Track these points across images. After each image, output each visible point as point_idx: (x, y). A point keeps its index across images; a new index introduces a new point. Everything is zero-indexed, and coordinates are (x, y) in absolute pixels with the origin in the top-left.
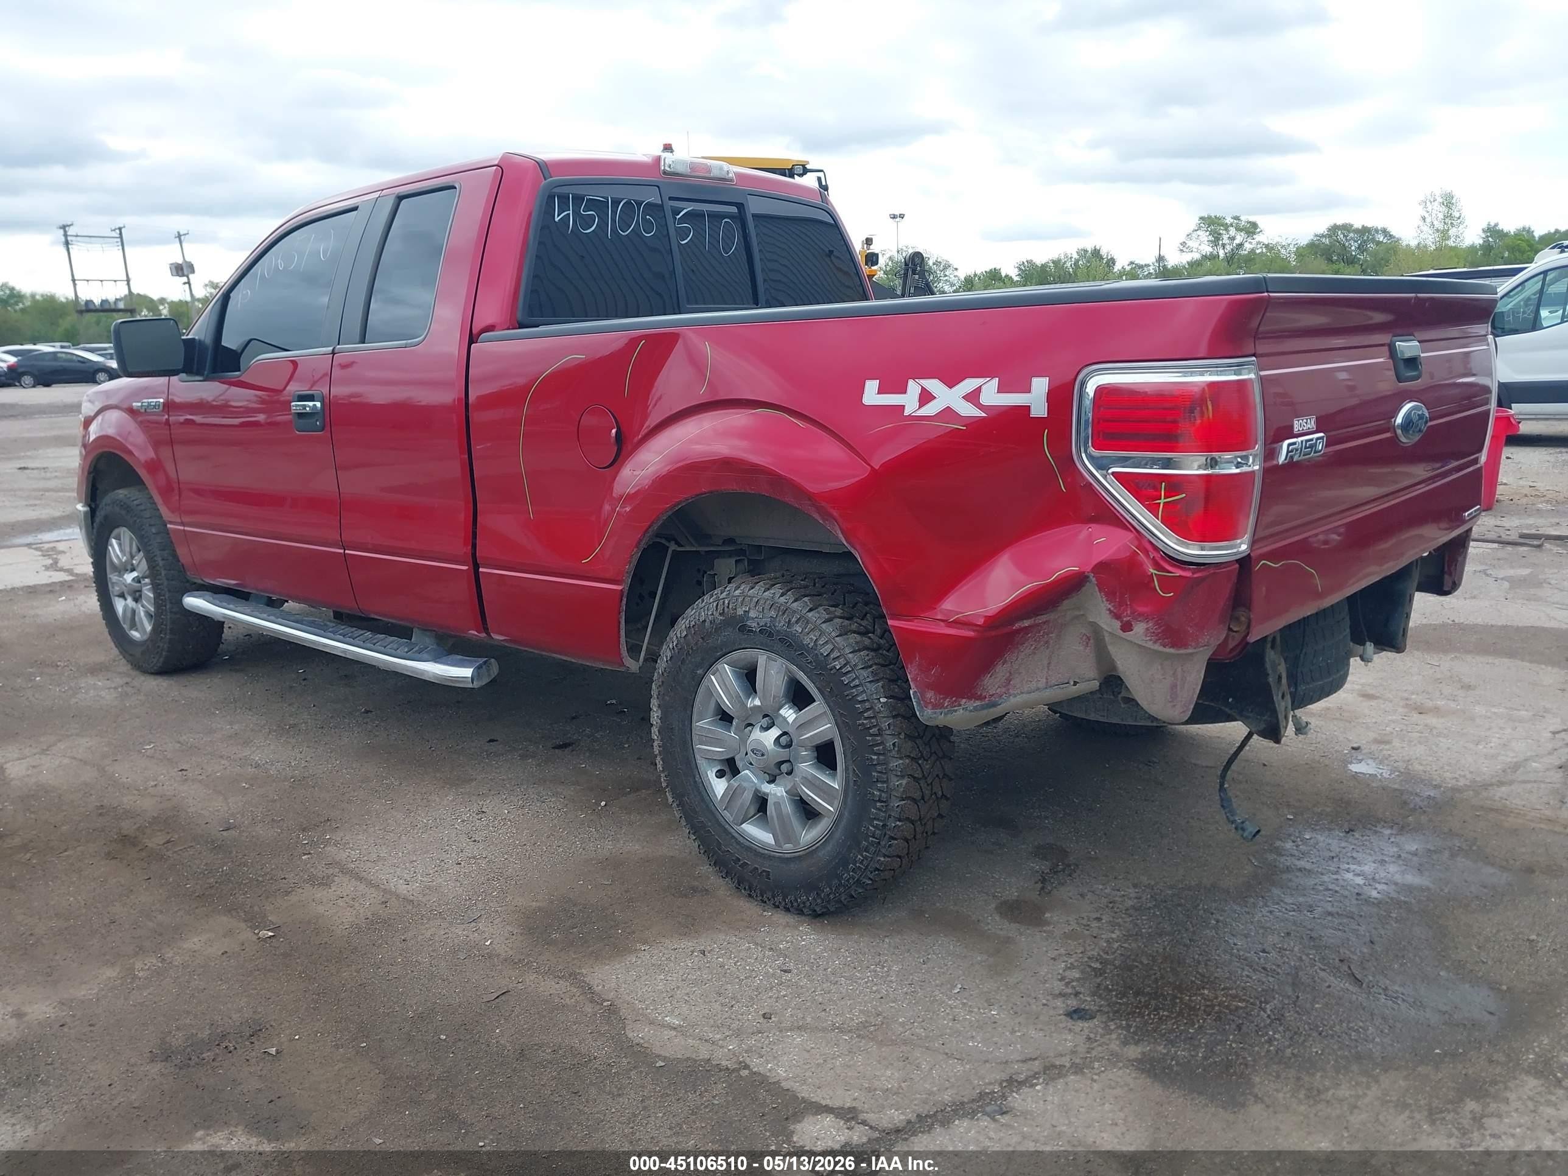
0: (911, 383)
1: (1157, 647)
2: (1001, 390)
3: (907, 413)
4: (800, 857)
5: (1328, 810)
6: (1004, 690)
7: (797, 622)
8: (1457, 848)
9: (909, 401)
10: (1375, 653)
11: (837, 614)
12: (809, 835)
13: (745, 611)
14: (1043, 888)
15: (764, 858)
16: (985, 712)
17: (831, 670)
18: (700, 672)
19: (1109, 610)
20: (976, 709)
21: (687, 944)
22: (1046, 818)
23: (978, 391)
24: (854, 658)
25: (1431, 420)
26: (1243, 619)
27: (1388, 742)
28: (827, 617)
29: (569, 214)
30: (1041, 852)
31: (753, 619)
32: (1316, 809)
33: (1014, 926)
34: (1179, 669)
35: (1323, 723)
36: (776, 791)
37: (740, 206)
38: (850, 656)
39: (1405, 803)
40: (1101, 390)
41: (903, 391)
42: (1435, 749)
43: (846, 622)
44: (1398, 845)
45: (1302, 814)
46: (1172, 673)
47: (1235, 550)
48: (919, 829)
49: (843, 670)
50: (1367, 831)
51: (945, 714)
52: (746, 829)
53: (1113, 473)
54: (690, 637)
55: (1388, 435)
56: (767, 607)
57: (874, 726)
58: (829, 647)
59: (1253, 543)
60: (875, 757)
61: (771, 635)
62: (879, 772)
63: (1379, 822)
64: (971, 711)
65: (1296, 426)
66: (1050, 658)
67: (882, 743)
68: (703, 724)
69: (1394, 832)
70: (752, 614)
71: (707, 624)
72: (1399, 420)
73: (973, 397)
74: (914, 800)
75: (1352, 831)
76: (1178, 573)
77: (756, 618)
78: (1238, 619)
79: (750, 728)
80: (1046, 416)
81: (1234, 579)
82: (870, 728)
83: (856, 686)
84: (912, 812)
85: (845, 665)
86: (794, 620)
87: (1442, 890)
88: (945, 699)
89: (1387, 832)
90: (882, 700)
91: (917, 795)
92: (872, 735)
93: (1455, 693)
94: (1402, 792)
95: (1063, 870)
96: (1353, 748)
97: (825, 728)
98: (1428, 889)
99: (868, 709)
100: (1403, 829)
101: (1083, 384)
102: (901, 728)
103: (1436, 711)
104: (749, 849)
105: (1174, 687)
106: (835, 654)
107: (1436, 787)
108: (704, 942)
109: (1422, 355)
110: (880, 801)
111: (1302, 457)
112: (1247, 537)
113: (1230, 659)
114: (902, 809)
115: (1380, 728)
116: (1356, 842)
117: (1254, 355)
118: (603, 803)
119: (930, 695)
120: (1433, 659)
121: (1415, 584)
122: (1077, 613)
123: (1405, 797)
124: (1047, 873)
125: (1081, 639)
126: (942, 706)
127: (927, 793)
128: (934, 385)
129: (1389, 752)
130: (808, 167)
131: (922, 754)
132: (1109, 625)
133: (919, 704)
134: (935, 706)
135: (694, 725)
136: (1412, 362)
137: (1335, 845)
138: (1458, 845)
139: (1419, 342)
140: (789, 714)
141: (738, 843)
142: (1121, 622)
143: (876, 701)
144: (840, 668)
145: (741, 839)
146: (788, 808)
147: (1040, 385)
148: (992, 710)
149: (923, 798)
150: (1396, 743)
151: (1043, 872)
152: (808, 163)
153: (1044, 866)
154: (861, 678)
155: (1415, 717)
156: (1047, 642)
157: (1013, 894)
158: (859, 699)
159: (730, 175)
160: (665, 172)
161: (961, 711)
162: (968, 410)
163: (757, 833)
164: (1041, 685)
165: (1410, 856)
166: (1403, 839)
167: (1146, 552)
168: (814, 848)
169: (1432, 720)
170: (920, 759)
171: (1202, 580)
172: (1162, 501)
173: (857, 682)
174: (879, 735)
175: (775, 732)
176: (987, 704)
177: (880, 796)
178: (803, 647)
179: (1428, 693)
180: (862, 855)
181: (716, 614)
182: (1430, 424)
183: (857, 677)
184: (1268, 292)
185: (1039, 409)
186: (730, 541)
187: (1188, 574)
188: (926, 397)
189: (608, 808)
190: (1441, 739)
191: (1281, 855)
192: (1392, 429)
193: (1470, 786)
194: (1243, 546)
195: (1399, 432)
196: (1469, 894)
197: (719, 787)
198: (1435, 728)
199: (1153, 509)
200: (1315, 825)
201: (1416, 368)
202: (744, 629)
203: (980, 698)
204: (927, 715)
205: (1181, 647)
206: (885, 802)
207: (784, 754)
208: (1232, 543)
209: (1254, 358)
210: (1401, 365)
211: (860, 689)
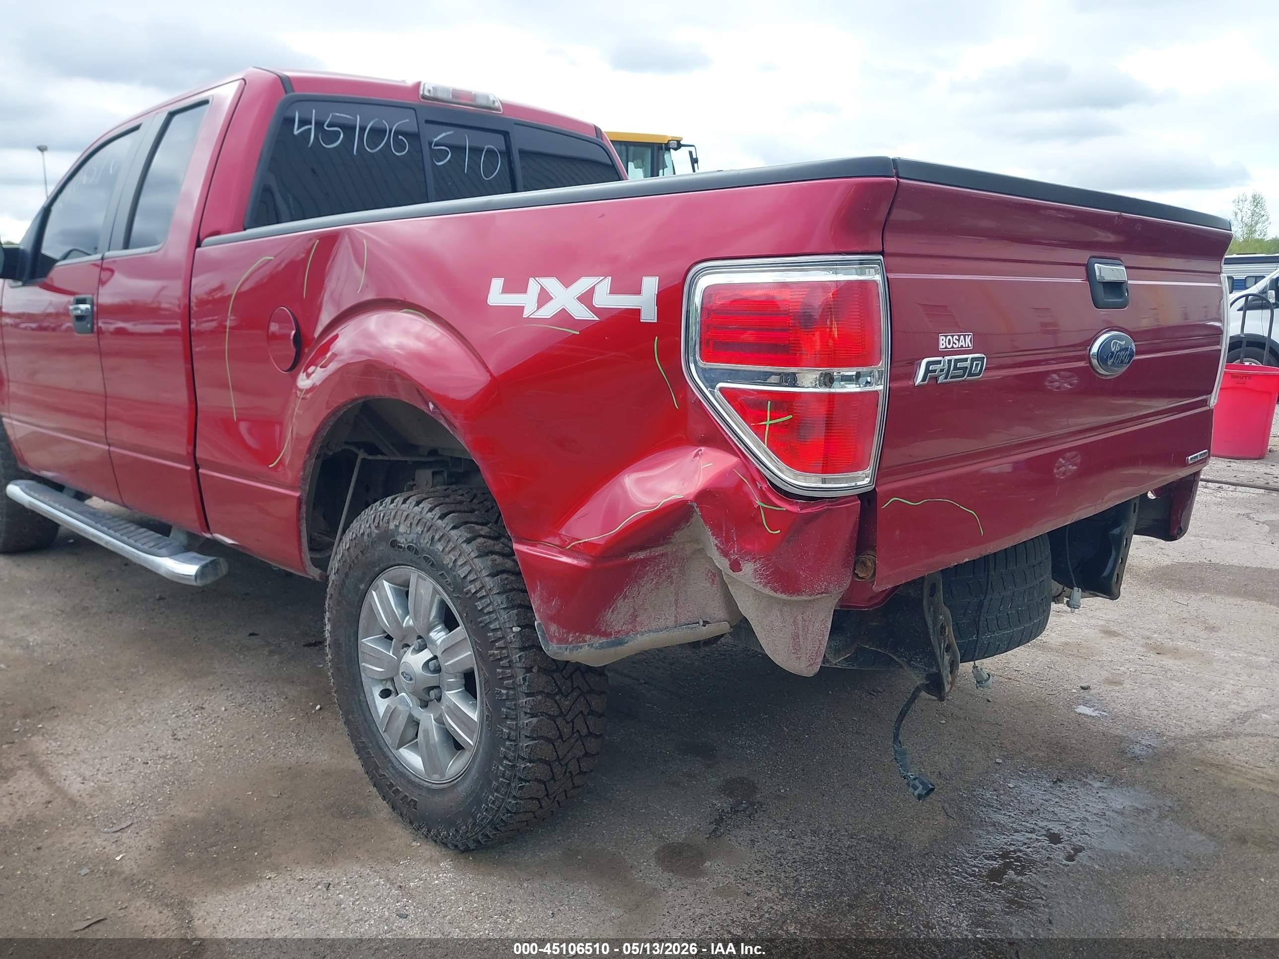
0: (532, 281)
1: (767, 591)
2: (613, 291)
3: (526, 315)
4: (443, 789)
5: (1041, 754)
6: (630, 627)
7: (439, 540)
8: (1167, 809)
9: (527, 301)
10: (1082, 597)
11: (483, 533)
12: (455, 766)
13: (396, 526)
14: (715, 831)
15: (415, 786)
16: (612, 650)
17: (467, 593)
18: (362, 587)
19: (716, 545)
20: (602, 646)
21: (315, 874)
22: (750, 747)
23: (591, 291)
24: (489, 582)
25: (1138, 353)
26: (869, 564)
27: (1120, 683)
28: (469, 536)
29: (310, 129)
30: (728, 788)
31: (402, 534)
32: (1028, 754)
33: (667, 875)
34: (800, 617)
35: (1058, 659)
36: (428, 719)
37: (506, 134)
38: (487, 579)
39: (1123, 752)
40: (709, 292)
41: (524, 291)
42: (1166, 694)
43: (491, 542)
44: (1104, 800)
45: (1012, 758)
46: (792, 620)
47: (853, 484)
48: (558, 769)
49: (479, 595)
50: (1076, 782)
51: (571, 650)
52: (402, 753)
53: (723, 391)
54: (351, 550)
55: (1082, 364)
56: (415, 522)
57: (506, 657)
58: (467, 568)
59: (880, 474)
60: (504, 692)
61: (416, 552)
62: (509, 708)
63: (1090, 772)
64: (596, 648)
65: (941, 342)
66: (677, 594)
67: (512, 677)
68: (368, 642)
69: (1104, 785)
70: (402, 529)
71: (366, 537)
72: (1095, 349)
73: (586, 298)
74: (549, 740)
75: (1061, 781)
76: (785, 507)
77: (405, 534)
78: (864, 564)
79: (405, 649)
80: (656, 321)
81: (855, 518)
82: (501, 659)
83: (489, 613)
84: (547, 752)
85: (481, 589)
86: (437, 537)
87: (1141, 858)
88: (568, 633)
89: (1097, 784)
90: (514, 629)
91: (552, 734)
92: (503, 667)
93: (1197, 634)
94: (1122, 739)
95: (745, 810)
96: (1082, 688)
97: (466, 656)
98: (1127, 856)
99: (500, 639)
100: (1114, 782)
101: (693, 283)
102: (535, 661)
103: (1175, 652)
104: (402, 775)
105: (795, 637)
106: (471, 577)
107: (1160, 735)
108: (334, 874)
109: (1130, 282)
110: (509, 739)
111: (949, 380)
112: (869, 471)
113: (871, 607)
114: (532, 749)
115: (1115, 667)
116: (1061, 794)
117: (882, 253)
118: (318, 707)
119: (553, 628)
120: (1182, 598)
121: (1132, 528)
122: (696, 546)
123: (1123, 745)
124: (728, 813)
125: (707, 575)
126: (566, 641)
127: (566, 731)
128: (552, 284)
129: (1117, 694)
130: (682, 142)
131: (560, 689)
132: (723, 563)
133: (544, 637)
134: (561, 641)
135: (359, 642)
136: (1116, 287)
137: (1039, 796)
138: (1170, 804)
139: (1126, 268)
140: (438, 636)
141: (394, 767)
142: (730, 560)
143: (509, 630)
144: (476, 592)
145: (396, 764)
146: (436, 736)
147: (651, 285)
148: (619, 648)
149: (561, 736)
150: (1127, 685)
151: (723, 811)
152: (682, 139)
153: (723, 803)
154: (495, 604)
155: (1152, 657)
156: (669, 577)
157: (679, 836)
158: (492, 626)
159: (497, 104)
160: (424, 97)
161: (587, 648)
162: (581, 313)
163: (413, 759)
164: (671, 622)
165: (1115, 815)
166: (1112, 795)
167: (754, 481)
168: (455, 782)
169: (1168, 662)
170: (556, 694)
171: (816, 515)
172: (768, 423)
173: (490, 609)
174: (510, 667)
175: (426, 655)
176: (613, 642)
177: (509, 734)
178: (443, 567)
179: (1170, 632)
180: (493, 796)
181: (373, 527)
182: (1136, 358)
183: (491, 603)
184: (898, 177)
185: (649, 315)
186: (434, 452)
187: (796, 509)
188: (544, 298)
189: (321, 712)
190: (1173, 682)
191: (978, 804)
192: (1087, 358)
193: (1193, 737)
194: (863, 479)
195: (1095, 362)
196: (1169, 865)
197: (381, 705)
198: (1170, 670)
199: (758, 430)
200: (1024, 772)
201: (1121, 295)
202: (394, 544)
203: (606, 634)
204: (553, 649)
205: (793, 593)
206: (514, 741)
207: (431, 678)
208: (851, 475)
209: (881, 257)
210: (1100, 290)
211: (493, 616)
